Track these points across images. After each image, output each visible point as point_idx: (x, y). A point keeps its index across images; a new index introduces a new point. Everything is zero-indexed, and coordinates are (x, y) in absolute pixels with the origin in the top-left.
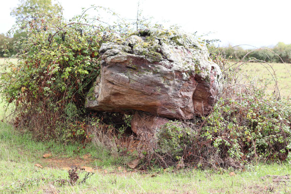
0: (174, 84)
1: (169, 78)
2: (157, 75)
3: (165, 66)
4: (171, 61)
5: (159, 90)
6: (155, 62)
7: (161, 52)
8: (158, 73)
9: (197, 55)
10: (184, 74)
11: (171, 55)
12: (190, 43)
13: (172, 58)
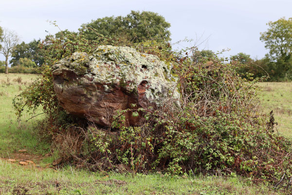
0: (96, 95)
1: (91, 89)
2: (80, 86)
3: (88, 78)
4: (94, 74)
5: (83, 100)
6: (81, 75)
7: (88, 67)
8: (81, 84)
9: (126, 70)
10: (106, 86)
11: (95, 69)
12: (124, 59)
13: (95, 72)
